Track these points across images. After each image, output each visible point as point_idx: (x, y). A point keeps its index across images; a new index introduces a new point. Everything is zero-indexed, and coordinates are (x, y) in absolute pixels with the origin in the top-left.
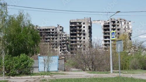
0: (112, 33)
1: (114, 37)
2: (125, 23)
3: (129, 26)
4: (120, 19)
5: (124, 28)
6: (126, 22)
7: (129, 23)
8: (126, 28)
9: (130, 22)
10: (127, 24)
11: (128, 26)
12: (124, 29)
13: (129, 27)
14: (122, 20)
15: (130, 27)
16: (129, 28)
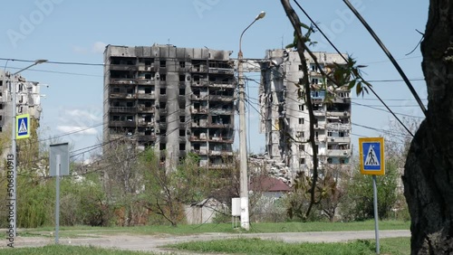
0: (20, 120)
1: (26, 133)
2: (20, 89)
3: (34, 97)
4: (7, 76)
5: (17, 102)
6: (25, 85)
7: (34, 87)
8: (24, 102)
9: (36, 84)
10: (26, 91)
11: (29, 95)
12: (19, 106)
13: (31, 100)
14: (12, 78)
15: (37, 100)
16: (31, 104)
